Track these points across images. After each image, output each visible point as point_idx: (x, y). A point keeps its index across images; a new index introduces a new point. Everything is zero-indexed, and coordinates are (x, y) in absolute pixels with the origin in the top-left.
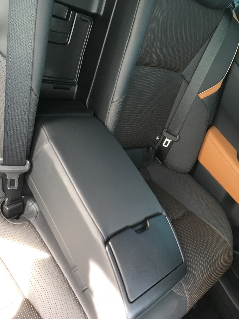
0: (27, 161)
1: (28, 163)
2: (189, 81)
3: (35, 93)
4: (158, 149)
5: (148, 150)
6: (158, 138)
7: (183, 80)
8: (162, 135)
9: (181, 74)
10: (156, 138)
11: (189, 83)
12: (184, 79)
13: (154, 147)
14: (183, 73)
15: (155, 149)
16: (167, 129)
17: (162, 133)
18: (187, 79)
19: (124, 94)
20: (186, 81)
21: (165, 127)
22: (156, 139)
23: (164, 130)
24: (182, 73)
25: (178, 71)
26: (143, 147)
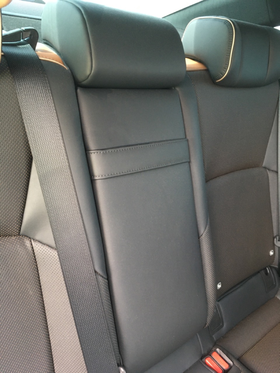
0: (120, 369)
1: (122, 372)
2: (275, 170)
3: (101, 275)
4: (278, 266)
5: (266, 273)
6: (271, 253)
7: (268, 172)
8: (276, 247)
9: (262, 166)
10: (269, 253)
11: (277, 172)
12: (269, 170)
13: (272, 266)
14: (264, 165)
15: (275, 268)
16: (278, 237)
17: (274, 245)
18: (272, 169)
19: (207, 223)
20: (273, 171)
21: (273, 235)
22: (269, 255)
23: (275, 239)
24: (262, 164)
25: (257, 164)
26: (259, 272)
